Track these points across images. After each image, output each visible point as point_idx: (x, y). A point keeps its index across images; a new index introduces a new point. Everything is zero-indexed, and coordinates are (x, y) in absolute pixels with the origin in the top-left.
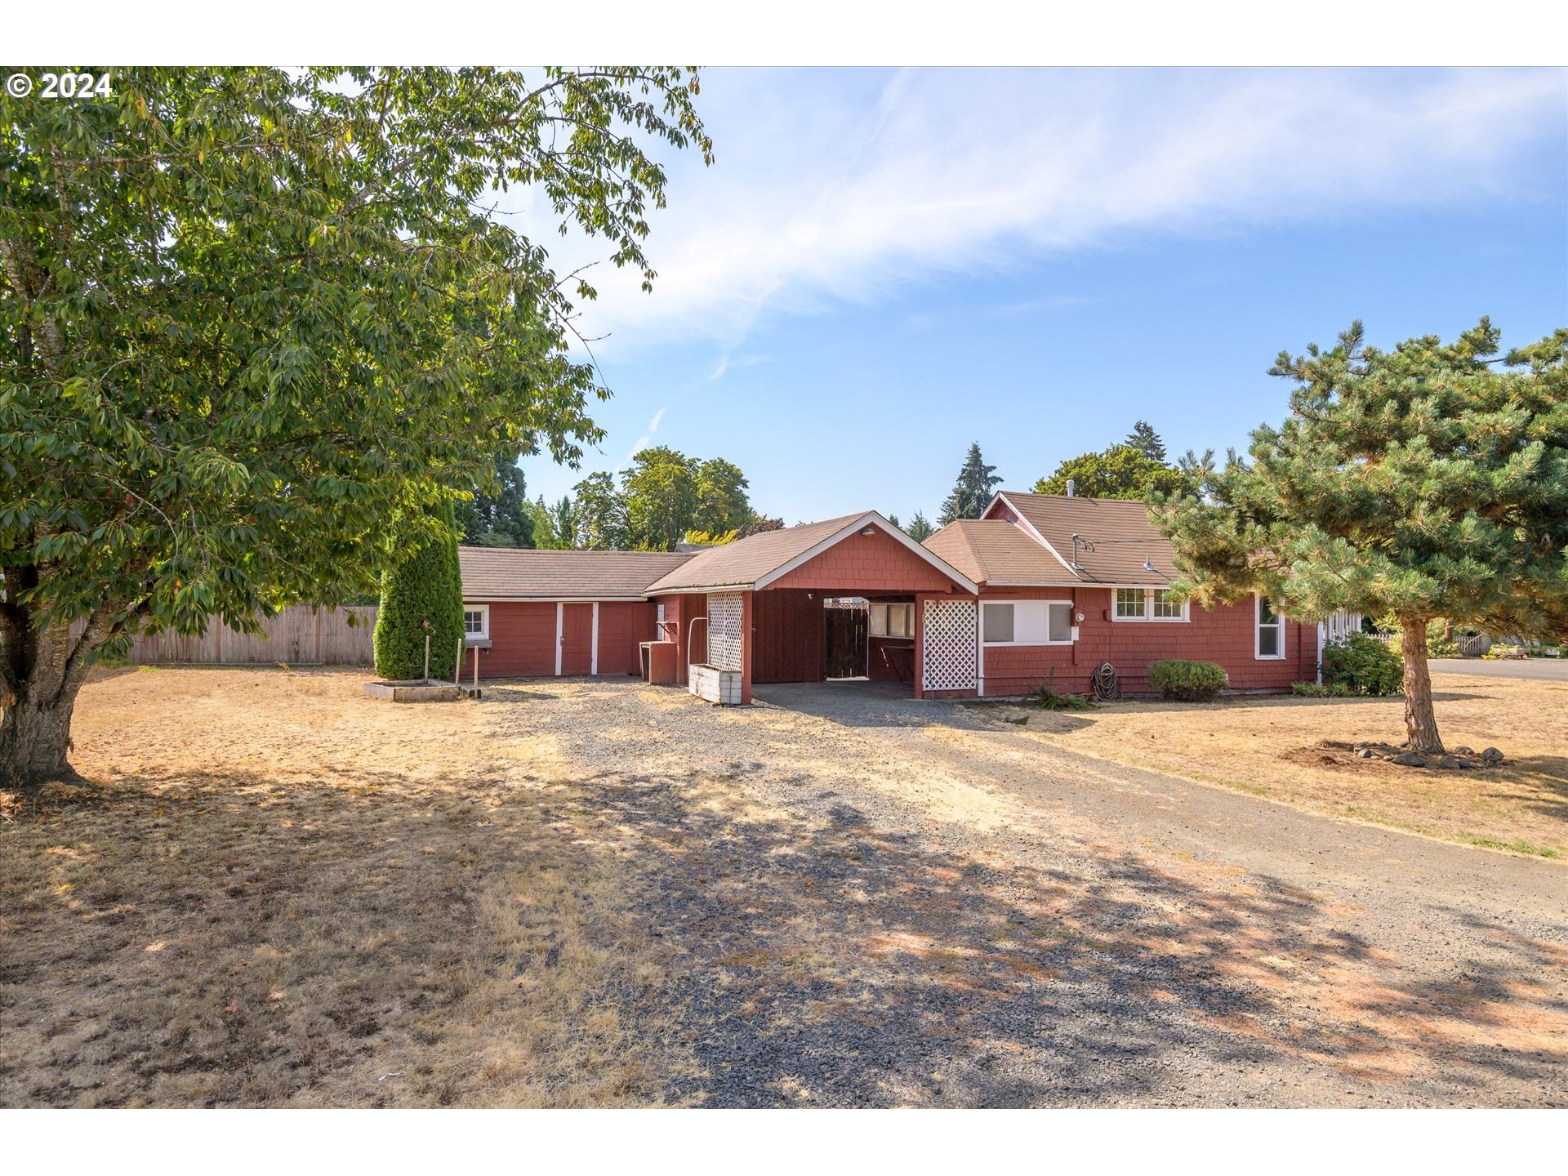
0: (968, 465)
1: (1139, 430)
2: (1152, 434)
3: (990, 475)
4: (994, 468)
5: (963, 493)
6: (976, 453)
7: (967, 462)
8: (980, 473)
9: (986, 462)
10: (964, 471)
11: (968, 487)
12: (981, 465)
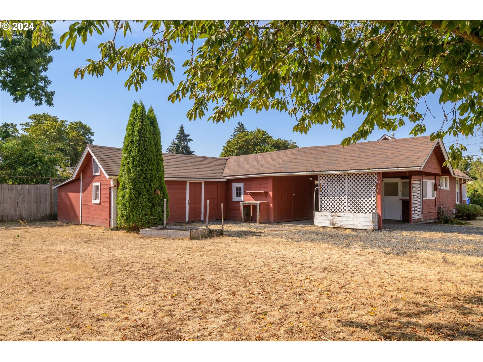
0: (179, 133)
1: (239, 125)
2: (243, 127)
3: (188, 138)
4: (189, 135)
5: (177, 145)
6: (182, 129)
7: (179, 132)
8: (184, 137)
9: (186, 133)
10: (177, 136)
11: (179, 142)
12: (184, 134)
